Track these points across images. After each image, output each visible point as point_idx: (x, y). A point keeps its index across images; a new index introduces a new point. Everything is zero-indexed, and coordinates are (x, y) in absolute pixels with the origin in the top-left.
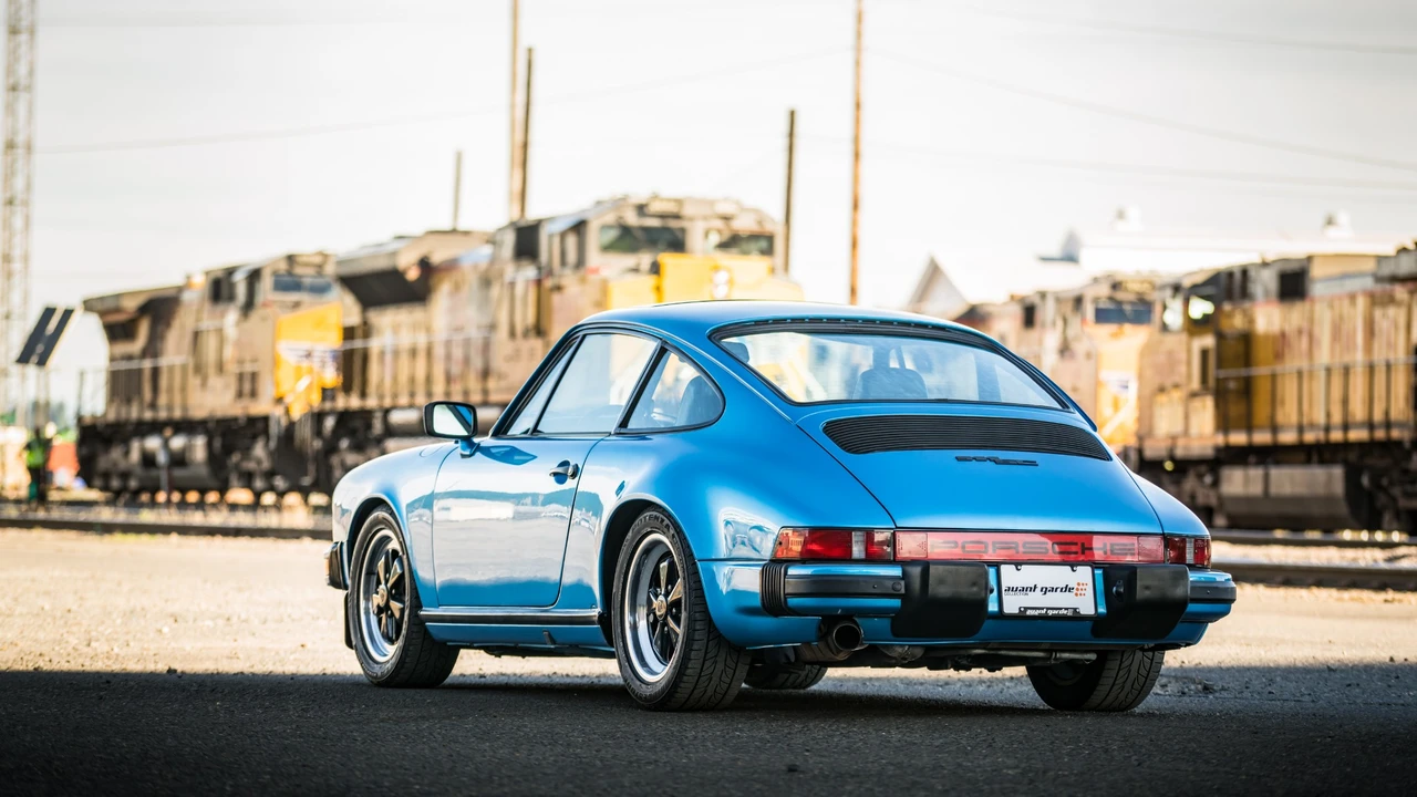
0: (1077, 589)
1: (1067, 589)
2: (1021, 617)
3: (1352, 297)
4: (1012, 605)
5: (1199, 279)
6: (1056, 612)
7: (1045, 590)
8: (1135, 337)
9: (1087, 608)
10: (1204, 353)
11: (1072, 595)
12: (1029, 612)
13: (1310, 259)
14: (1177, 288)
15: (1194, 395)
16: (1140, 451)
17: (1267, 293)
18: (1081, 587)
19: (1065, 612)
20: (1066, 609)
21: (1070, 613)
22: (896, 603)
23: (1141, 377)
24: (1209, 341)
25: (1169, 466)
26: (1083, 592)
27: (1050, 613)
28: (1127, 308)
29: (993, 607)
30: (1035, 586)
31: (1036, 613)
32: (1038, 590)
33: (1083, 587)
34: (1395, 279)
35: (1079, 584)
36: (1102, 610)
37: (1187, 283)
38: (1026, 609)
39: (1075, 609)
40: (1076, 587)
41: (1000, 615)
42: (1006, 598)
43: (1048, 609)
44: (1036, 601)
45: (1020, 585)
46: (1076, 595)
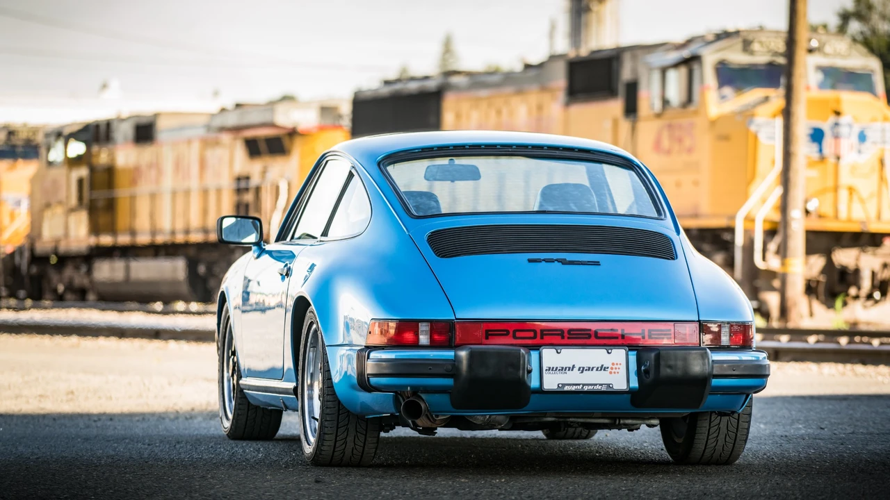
0: (612, 368)
1: (602, 368)
2: (559, 393)
3: (189, 142)
4: (551, 383)
5: (75, 129)
6: (590, 387)
7: (582, 370)
8: (26, 170)
9: (620, 383)
10: (80, 182)
11: (606, 373)
12: (567, 388)
13: (156, 115)
14: (59, 135)
15: (72, 210)
16: (32, 250)
17: (125, 139)
18: (614, 367)
19: (598, 388)
20: (600, 385)
21: (604, 389)
22: (449, 382)
23: (31, 196)
24: (83, 172)
25: (54, 260)
26: (617, 371)
27: (586, 388)
28: (20, 150)
29: (534, 383)
30: (574, 366)
31: (573, 388)
32: (576, 369)
33: (617, 367)
34: (223, 129)
35: (613, 364)
36: (634, 384)
37: (67, 132)
38: (564, 385)
39: (608, 385)
40: (610, 366)
41: (540, 391)
42: (546, 376)
43: (584, 385)
44: (573, 380)
45: (559, 365)
46: (611, 373)
